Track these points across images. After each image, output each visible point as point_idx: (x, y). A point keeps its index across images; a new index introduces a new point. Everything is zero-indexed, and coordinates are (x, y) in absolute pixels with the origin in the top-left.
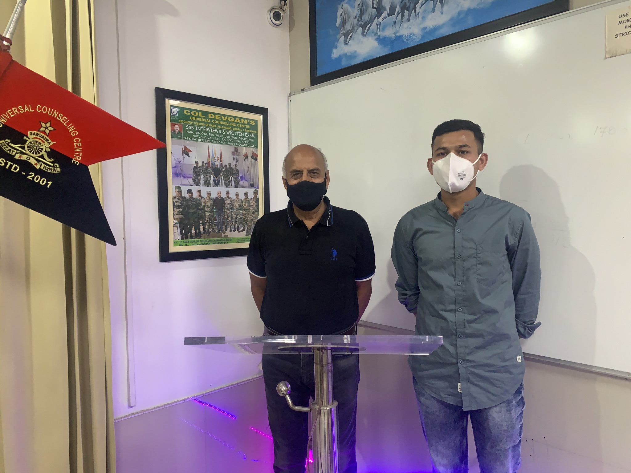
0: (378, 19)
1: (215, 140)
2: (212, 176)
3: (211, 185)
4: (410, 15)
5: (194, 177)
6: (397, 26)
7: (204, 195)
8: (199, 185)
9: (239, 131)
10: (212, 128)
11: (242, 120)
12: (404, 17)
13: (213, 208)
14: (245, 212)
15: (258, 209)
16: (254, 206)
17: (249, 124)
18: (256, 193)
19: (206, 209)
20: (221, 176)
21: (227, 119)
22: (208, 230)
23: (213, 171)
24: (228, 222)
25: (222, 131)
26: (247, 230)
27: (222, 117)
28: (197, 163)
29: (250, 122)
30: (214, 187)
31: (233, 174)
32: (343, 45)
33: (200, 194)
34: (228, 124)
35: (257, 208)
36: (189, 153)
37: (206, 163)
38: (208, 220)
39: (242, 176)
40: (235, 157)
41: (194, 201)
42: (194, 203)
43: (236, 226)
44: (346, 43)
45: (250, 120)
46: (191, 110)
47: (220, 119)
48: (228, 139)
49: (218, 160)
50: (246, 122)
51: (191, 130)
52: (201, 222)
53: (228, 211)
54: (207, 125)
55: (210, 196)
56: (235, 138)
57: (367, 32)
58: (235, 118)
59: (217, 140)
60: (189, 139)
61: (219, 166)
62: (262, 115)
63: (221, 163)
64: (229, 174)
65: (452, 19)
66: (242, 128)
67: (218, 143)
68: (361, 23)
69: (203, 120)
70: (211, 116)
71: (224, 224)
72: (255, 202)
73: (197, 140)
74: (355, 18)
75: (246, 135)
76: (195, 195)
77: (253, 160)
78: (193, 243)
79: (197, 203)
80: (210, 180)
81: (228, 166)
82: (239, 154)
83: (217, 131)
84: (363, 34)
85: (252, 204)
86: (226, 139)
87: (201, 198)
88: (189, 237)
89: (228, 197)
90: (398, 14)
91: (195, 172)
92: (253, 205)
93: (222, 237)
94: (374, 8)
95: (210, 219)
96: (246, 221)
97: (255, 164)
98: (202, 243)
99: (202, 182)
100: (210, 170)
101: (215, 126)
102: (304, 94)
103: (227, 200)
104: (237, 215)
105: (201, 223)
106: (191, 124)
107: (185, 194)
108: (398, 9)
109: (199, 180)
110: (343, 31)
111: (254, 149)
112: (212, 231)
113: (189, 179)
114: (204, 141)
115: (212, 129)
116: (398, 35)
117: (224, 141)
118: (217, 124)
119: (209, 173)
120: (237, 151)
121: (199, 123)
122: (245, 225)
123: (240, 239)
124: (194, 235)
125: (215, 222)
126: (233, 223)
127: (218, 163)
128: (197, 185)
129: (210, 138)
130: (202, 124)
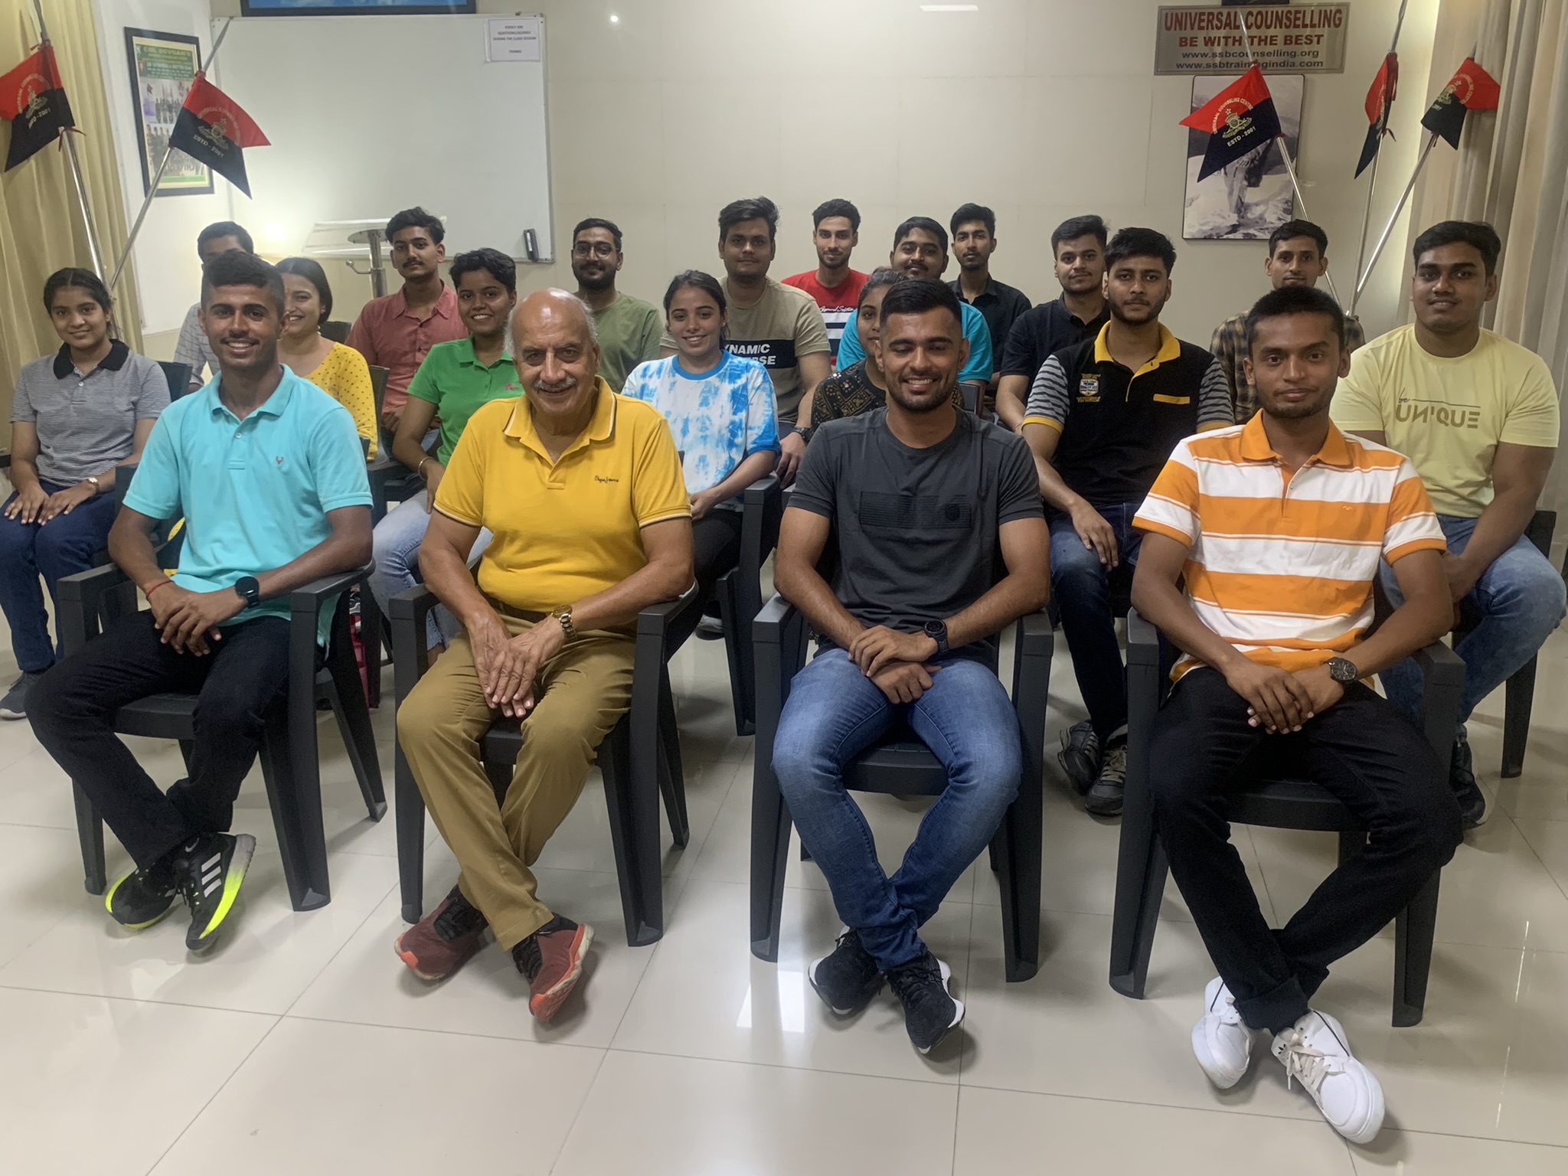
1: (166, 75)
2: (167, 113)
7: (165, 133)
9: (180, 64)
10: (162, 63)
17: (186, 56)
21: (172, 52)
25: (168, 66)
27: (168, 50)
34: (171, 57)
45: (187, 49)
46: (148, 46)
49: (170, 96)
50: (183, 54)
51: (151, 67)
54: (160, 60)
55: (169, 133)
56: (179, 72)
58: (177, 50)
62: (195, 45)
66: (182, 61)
67: (168, 78)
69: (156, 55)
70: (161, 50)
75: (185, 68)
76: (159, 133)
80: (167, 117)
83: (165, 66)
86: (173, 73)
87: (164, 136)
91: (157, 109)
99: (162, 119)
101: (165, 60)
107: (153, 132)
114: (159, 77)
117: (172, 76)
119: (166, 110)
127: (170, 99)
128: (160, 123)
129: (162, 73)
130: (156, 60)
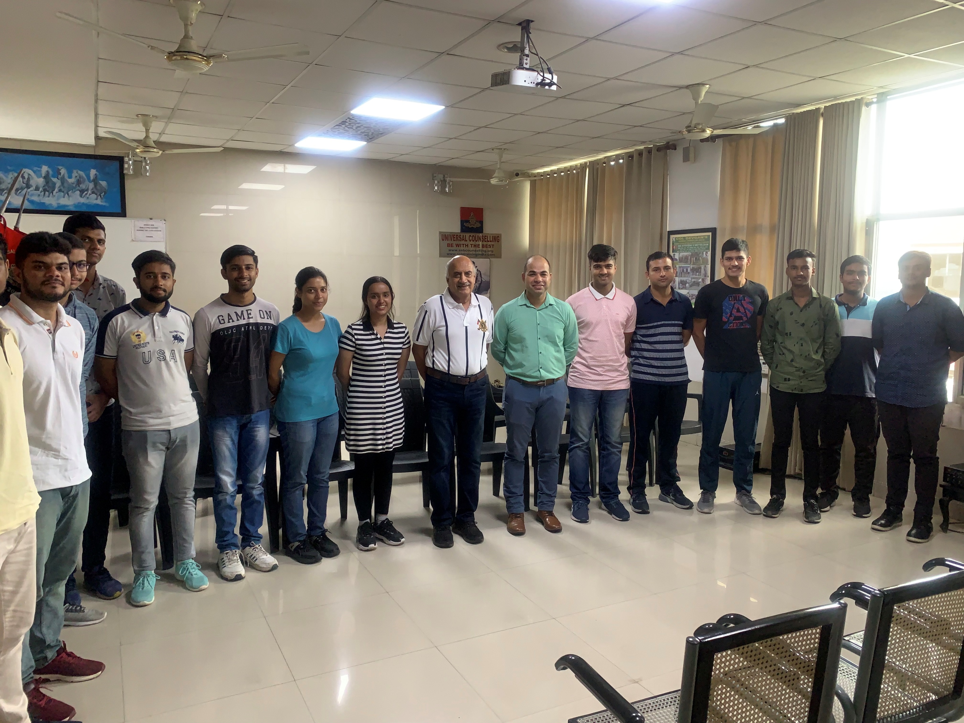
4: (49, 195)
6: (41, 197)
12: (46, 194)
65: (74, 204)
74: (9, 184)
84: (16, 194)
90: (41, 192)
116: (41, 201)
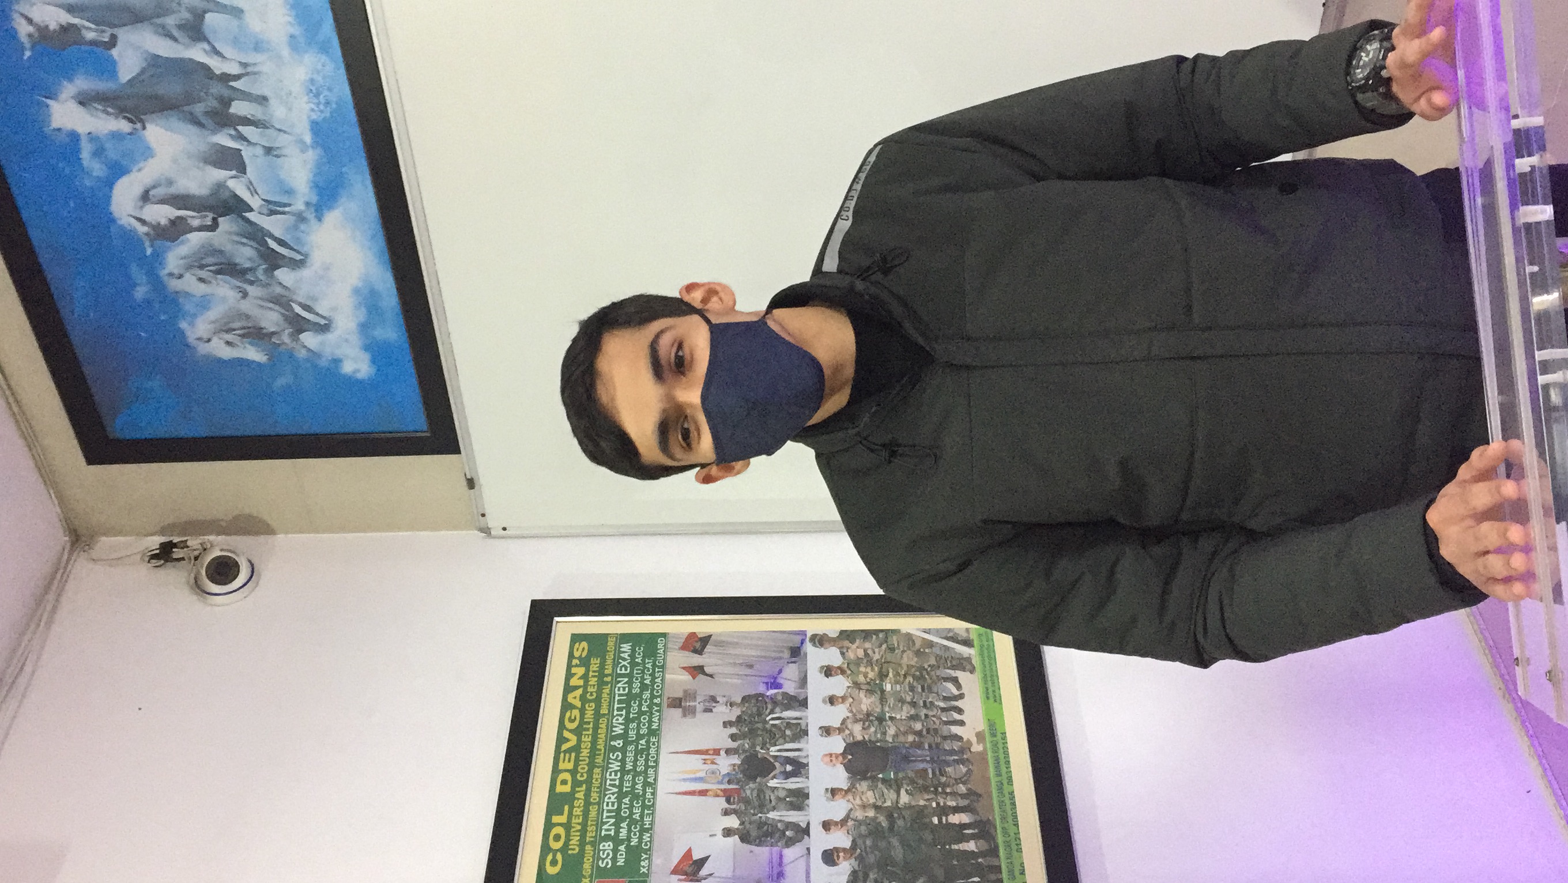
0: (251, 210)
1: (646, 772)
2: (772, 783)
3: (803, 788)
4: (246, 96)
5: (779, 844)
6: (282, 140)
8: (803, 825)
9: (612, 695)
10: (604, 780)
11: (574, 682)
12: (253, 115)
13: (884, 781)
14: (891, 675)
15: (877, 632)
16: (867, 645)
17: (585, 662)
18: (820, 640)
19: (888, 804)
20: (768, 754)
21: (570, 731)
22: (963, 796)
23: (753, 778)
24: (928, 733)
25: (614, 749)
26: (954, 668)
27: (564, 747)
28: (728, 832)
29: (580, 658)
30: (807, 778)
31: (759, 714)
32: (330, 337)
33: (836, 823)
34: (588, 730)
35: (874, 637)
36: (695, 857)
37: (728, 801)
38: (927, 797)
39: (767, 683)
40: (700, 707)
41: (864, 843)
42: (869, 842)
43: (942, 704)
44: (324, 328)
45: (571, 656)
46: (545, 849)
47: (573, 755)
48: (638, 728)
49: (716, 764)
50: (580, 671)
51: (615, 851)
52: (935, 820)
53: (891, 731)
54: (594, 796)
55: (842, 789)
56: (635, 706)
57: (292, 249)
58: (566, 706)
59: (647, 767)
60: (646, 859)
61: (736, 760)
62: (556, 619)
63: (722, 753)
64: (760, 725)
66: (601, 684)
67: (656, 762)
68: (260, 274)
69: (577, 811)
70: (564, 782)
71: (938, 745)
72: (853, 642)
73: (647, 830)
75: (623, 672)
77: (709, 648)
78: (1014, 847)
79: (870, 834)
80: (784, 788)
81: (734, 730)
82: (690, 695)
83: (615, 766)
84: (297, 264)
85: (860, 653)
86: (640, 737)
87: (852, 819)
88: (993, 861)
89: (840, 730)
90: (244, 139)
91: (759, 837)
92: (865, 651)
93: (983, 755)
94: (214, 227)
95: (925, 789)
96: (921, 674)
97: (720, 644)
98: (1010, 819)
99: (793, 817)
100: (753, 790)
101: (597, 771)
102: (484, 479)
103: (851, 734)
104: (902, 701)
105: (940, 820)
106: (594, 851)
108: (224, 139)
109: (789, 825)
110: (286, 338)
111: (670, 645)
112: (964, 783)
113: (786, 860)
114: (650, 807)
115: (608, 782)
116: (308, 138)
117: (648, 742)
118: (592, 765)
119: (761, 792)
120: (680, 700)
121: (589, 823)
122: (938, 676)
123: (987, 693)
124: (983, 845)
125: (934, 773)
126: (934, 716)
128: (806, 831)
129: (639, 786)
130: (593, 813)
